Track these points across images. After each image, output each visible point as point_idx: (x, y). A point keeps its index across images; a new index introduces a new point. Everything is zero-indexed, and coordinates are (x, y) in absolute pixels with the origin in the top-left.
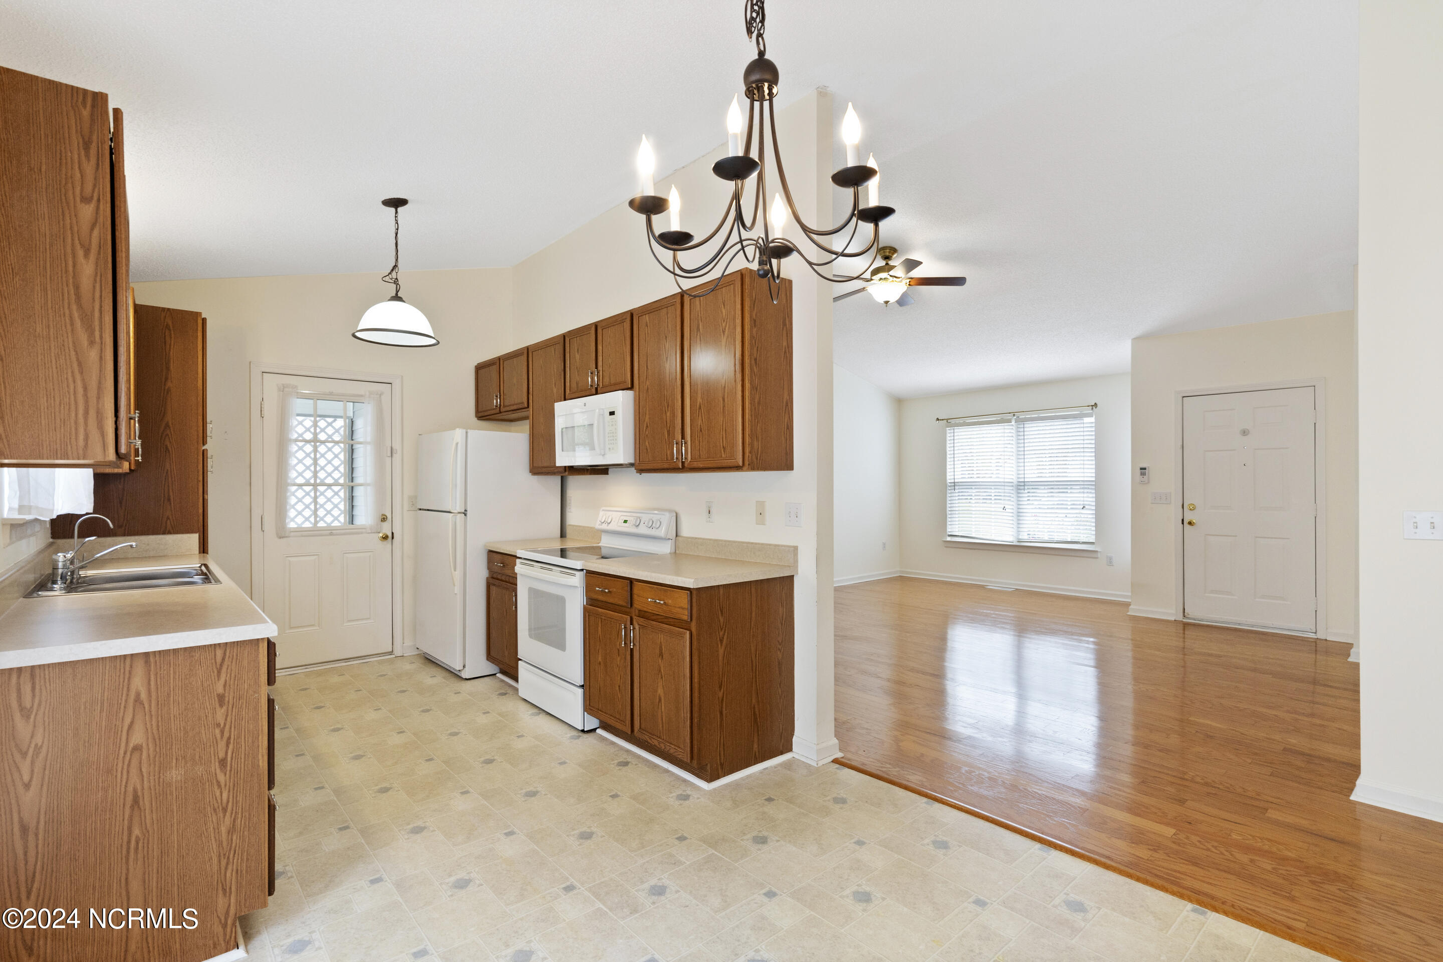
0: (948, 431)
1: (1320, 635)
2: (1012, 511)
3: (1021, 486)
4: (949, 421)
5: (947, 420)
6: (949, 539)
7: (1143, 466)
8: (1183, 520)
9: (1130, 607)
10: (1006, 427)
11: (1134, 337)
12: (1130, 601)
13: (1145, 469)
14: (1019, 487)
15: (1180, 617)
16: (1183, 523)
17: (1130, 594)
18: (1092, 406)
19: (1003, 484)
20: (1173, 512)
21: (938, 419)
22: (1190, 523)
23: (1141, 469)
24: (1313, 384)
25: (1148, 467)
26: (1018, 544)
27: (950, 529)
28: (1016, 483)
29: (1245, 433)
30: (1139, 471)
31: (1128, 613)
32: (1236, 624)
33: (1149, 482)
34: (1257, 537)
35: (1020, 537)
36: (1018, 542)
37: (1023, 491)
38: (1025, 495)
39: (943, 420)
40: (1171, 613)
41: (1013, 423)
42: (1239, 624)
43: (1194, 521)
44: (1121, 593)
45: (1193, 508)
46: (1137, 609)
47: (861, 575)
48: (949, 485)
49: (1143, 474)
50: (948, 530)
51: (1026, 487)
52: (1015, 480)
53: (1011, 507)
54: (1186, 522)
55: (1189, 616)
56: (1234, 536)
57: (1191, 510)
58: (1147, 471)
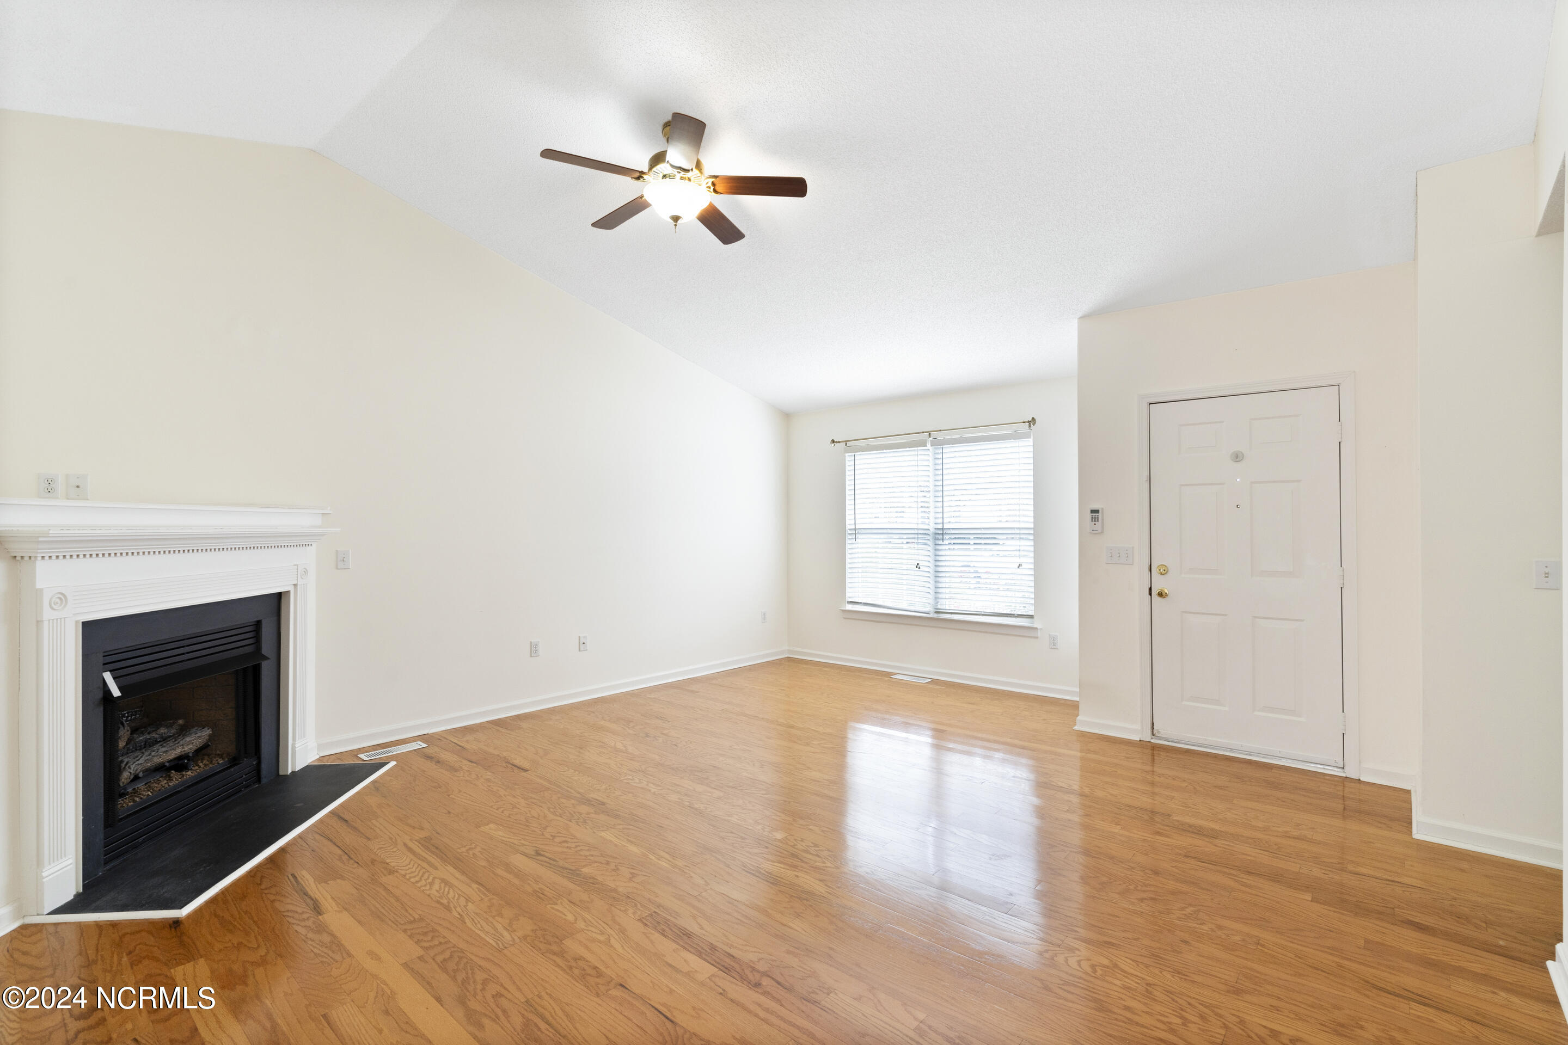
0: (847, 458)
1: (1351, 772)
2: (927, 569)
3: (940, 535)
4: (849, 444)
5: (846, 442)
6: (849, 607)
7: (1095, 507)
8: (1150, 589)
9: (1078, 718)
10: (920, 452)
11: (1080, 314)
12: (1077, 699)
13: (1097, 511)
14: (937, 536)
15: (1147, 737)
16: (1150, 594)
17: (1078, 690)
18: (1029, 422)
19: (916, 531)
20: (1137, 578)
21: (833, 441)
22: (1160, 594)
23: (1093, 511)
24: (1337, 383)
25: (1102, 509)
26: (936, 616)
27: (851, 594)
28: (932, 530)
29: (1237, 457)
30: (1089, 515)
31: (1075, 728)
32: (1226, 749)
33: (1102, 532)
34: (1256, 617)
35: (939, 606)
36: (936, 612)
37: (941, 542)
38: (945, 546)
39: (839, 442)
40: (1135, 731)
41: (929, 446)
42: (1231, 750)
43: (1166, 591)
44: (1066, 690)
45: (1164, 572)
46: (1087, 722)
47: (735, 658)
48: (850, 532)
49: (1095, 520)
50: (848, 595)
51: (946, 537)
52: (932, 527)
53: (927, 564)
54: (1154, 592)
55: (1160, 735)
56: (1223, 615)
57: (1161, 574)
58: (1100, 515)
